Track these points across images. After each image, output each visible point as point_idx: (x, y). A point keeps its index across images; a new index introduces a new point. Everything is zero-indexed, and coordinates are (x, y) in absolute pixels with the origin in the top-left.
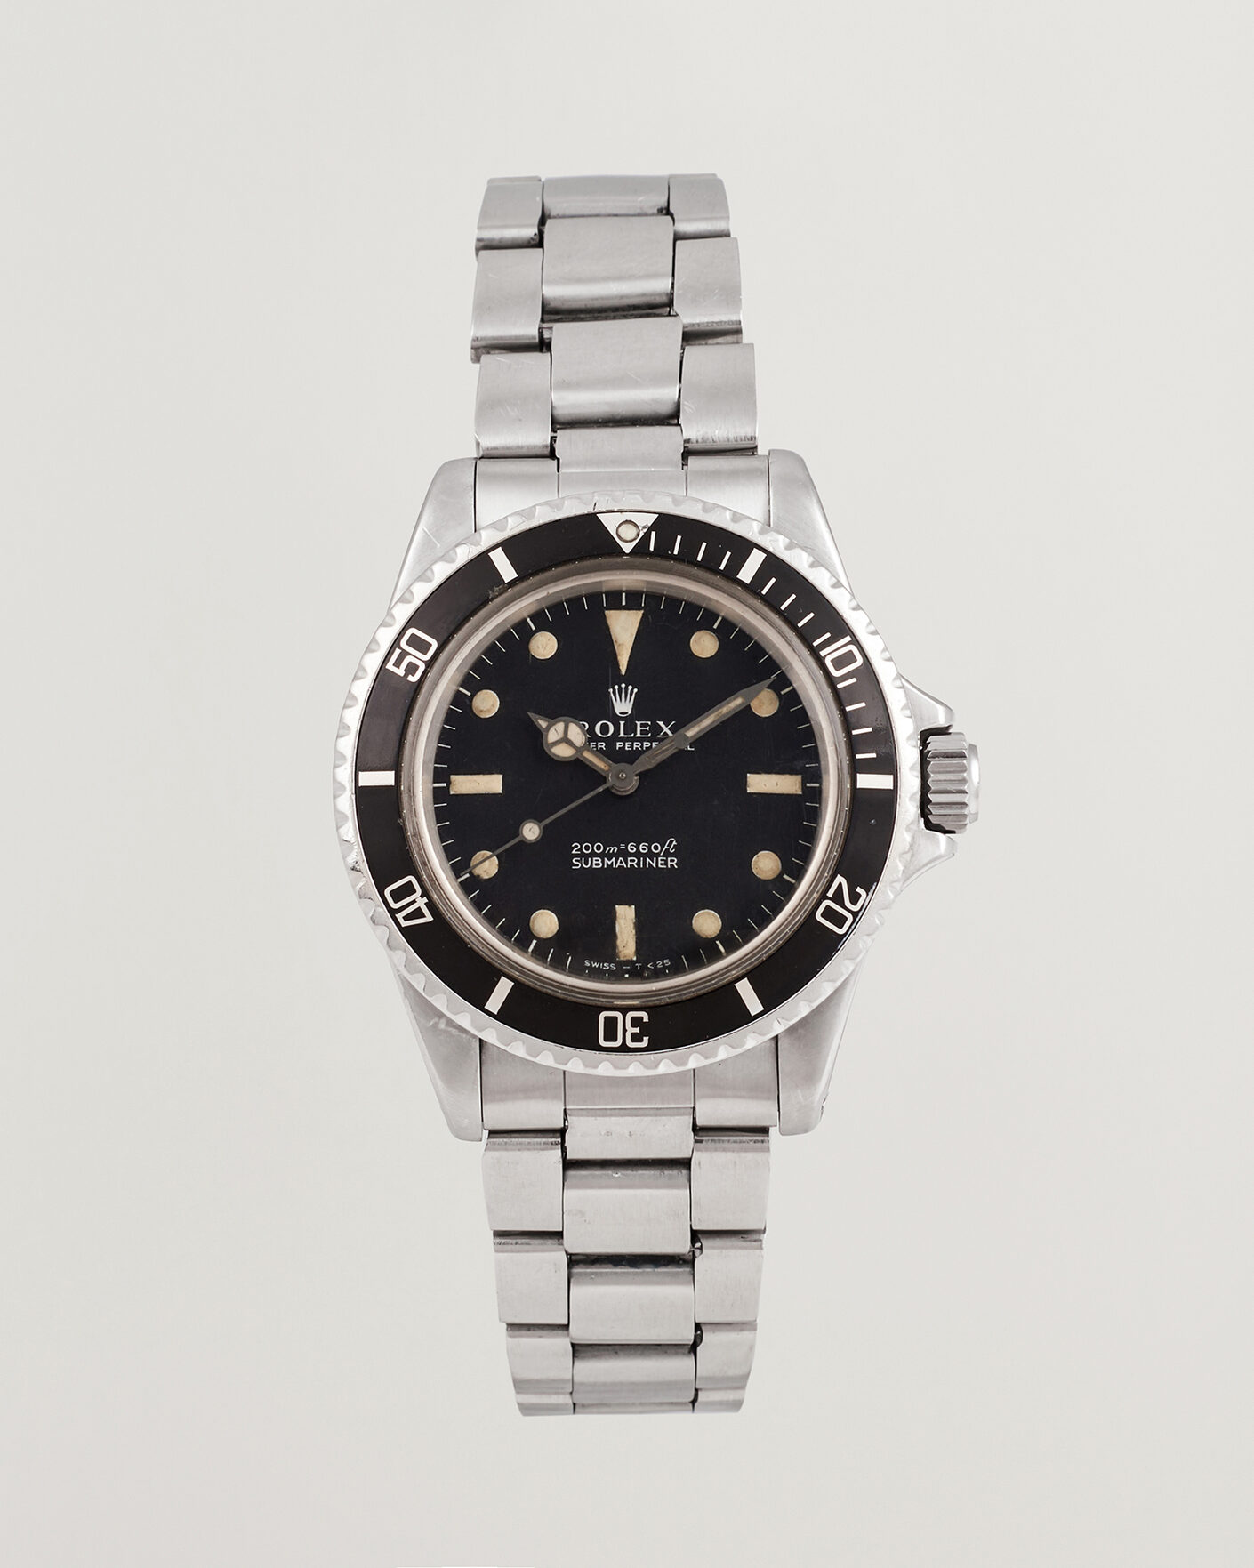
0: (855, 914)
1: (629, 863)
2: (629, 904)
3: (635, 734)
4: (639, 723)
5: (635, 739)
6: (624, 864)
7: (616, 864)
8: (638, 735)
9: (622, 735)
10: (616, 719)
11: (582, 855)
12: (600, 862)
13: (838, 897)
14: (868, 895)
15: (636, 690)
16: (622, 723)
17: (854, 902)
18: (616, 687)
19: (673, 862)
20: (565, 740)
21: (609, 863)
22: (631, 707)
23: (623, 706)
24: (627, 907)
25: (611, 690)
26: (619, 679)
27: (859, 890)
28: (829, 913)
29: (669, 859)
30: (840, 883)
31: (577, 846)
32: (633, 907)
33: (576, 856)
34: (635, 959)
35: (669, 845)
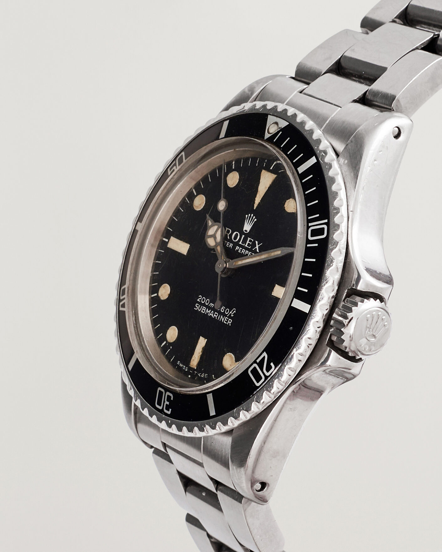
0: (266, 377)
1: (215, 315)
2: (205, 338)
3: (245, 245)
4: (249, 239)
5: (243, 247)
6: (212, 315)
7: (210, 313)
8: (246, 246)
9: (240, 243)
10: (242, 233)
11: (200, 303)
12: (205, 310)
13: (261, 364)
14: (275, 369)
15: (255, 220)
16: (243, 236)
17: (268, 370)
18: (249, 215)
19: (230, 322)
20: (214, 236)
21: (208, 312)
22: (250, 228)
23: (247, 227)
24: (204, 338)
25: (247, 216)
26: (252, 211)
27: (272, 364)
28: (254, 371)
29: (230, 319)
30: (264, 357)
31: (200, 297)
32: (206, 340)
33: (198, 302)
34: (196, 368)
35: (232, 312)
